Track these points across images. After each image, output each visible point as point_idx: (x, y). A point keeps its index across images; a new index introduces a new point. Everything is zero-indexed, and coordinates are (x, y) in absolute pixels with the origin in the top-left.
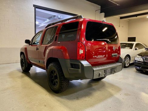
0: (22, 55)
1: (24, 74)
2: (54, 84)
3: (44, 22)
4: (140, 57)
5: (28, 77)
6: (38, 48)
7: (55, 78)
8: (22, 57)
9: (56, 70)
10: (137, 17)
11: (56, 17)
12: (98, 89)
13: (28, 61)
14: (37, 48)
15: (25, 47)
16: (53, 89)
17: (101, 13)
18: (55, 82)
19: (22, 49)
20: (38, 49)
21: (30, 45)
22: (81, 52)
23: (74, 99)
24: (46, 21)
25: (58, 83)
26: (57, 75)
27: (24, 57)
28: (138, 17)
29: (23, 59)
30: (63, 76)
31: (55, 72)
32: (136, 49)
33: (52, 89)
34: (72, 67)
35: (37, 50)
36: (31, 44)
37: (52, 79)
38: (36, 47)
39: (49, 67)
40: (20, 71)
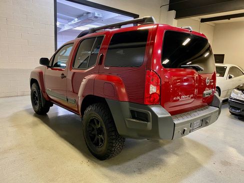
0: (34, 85)
1: (39, 119)
2: (97, 144)
3: (69, 23)
4: (240, 92)
5: (46, 125)
6: (65, 75)
7: (98, 133)
8: (34, 88)
9: (101, 120)
10: (229, 19)
11: (90, 16)
12: (173, 151)
13: (46, 97)
14: (63, 74)
15: (39, 70)
16: (93, 152)
17: (169, 10)
18: (98, 139)
19: (33, 73)
20: (65, 77)
21: (48, 67)
22: (153, 89)
23: (134, 171)
24: (73, 22)
25: (106, 142)
26: (102, 127)
27: (38, 88)
28: (232, 20)
29: (35, 92)
30: (116, 130)
31: (98, 122)
32: (230, 77)
33: (91, 152)
34: (133, 118)
35: (62, 78)
36: (50, 65)
37: (93, 133)
38: (61, 72)
39: (86, 112)
40: (31, 113)
